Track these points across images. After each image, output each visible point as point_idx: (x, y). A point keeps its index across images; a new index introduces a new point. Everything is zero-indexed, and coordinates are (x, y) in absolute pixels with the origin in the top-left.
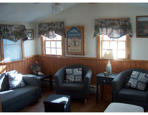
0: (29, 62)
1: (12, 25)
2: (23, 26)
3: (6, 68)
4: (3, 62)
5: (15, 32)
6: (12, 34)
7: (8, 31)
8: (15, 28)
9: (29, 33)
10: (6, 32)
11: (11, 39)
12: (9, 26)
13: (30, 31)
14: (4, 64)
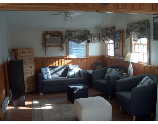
0: (94, 60)
1: (76, 31)
2: (87, 31)
3: (71, 62)
4: (68, 57)
5: (78, 36)
6: (75, 38)
7: (72, 35)
8: (79, 33)
9: (94, 37)
10: (70, 36)
11: (74, 41)
12: (73, 31)
13: (96, 35)
14: (69, 59)
